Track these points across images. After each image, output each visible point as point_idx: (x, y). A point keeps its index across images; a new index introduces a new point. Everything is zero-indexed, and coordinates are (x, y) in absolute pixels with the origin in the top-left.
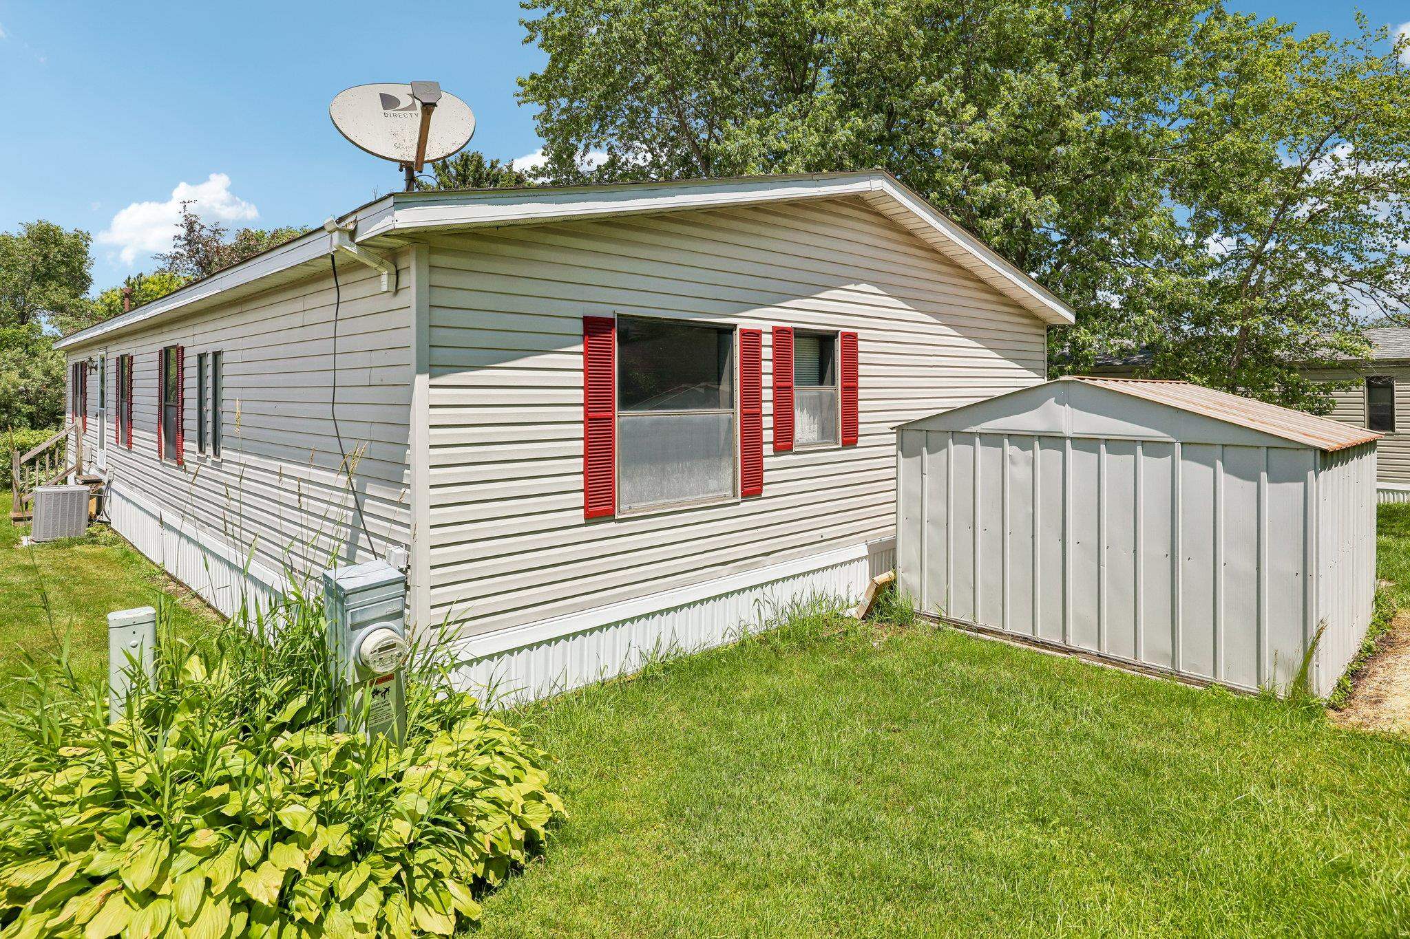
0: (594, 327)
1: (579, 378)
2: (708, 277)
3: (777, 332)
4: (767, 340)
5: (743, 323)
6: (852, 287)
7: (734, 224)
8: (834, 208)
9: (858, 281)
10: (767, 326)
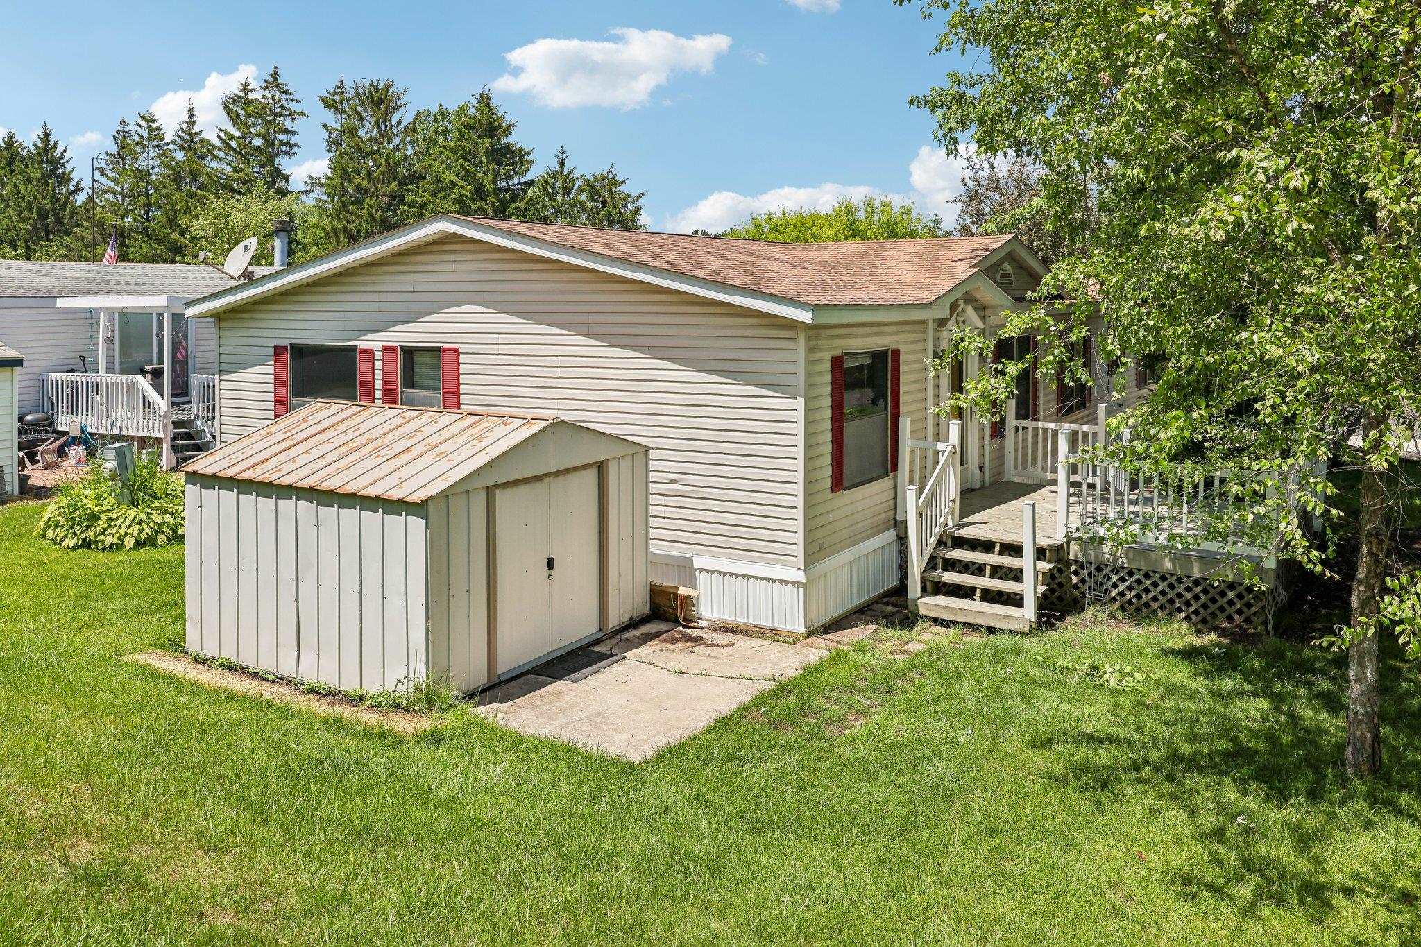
0: (279, 351)
1: (271, 379)
2: (338, 316)
3: (385, 349)
4: (378, 355)
5: (363, 345)
6: (454, 309)
7: (355, 279)
8: (435, 248)
9: (459, 303)
10: (378, 346)
